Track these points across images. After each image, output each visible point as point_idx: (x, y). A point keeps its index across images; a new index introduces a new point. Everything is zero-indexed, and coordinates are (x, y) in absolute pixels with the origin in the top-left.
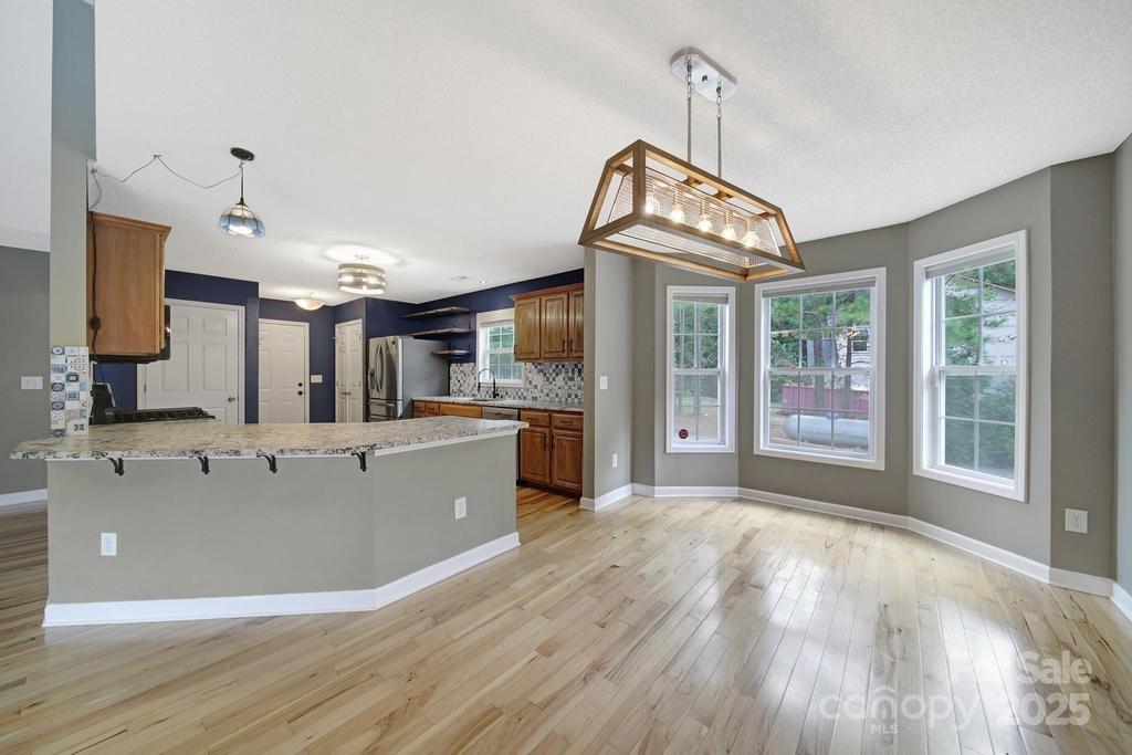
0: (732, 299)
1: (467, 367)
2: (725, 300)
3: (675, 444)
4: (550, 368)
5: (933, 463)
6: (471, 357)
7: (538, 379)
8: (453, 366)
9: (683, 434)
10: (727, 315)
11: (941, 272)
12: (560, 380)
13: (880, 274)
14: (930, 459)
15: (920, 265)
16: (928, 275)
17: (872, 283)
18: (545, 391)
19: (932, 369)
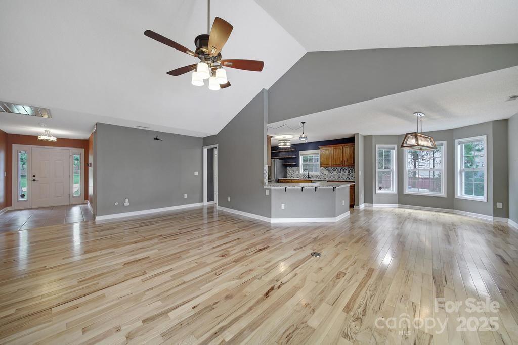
0: (396, 148)
1: (294, 168)
2: (394, 149)
3: (379, 192)
4: (331, 169)
5: (461, 194)
6: (297, 165)
7: (326, 172)
8: (288, 168)
9: (380, 188)
10: (394, 153)
11: (464, 143)
12: (335, 173)
13: (445, 143)
14: (460, 193)
15: (457, 141)
16: (459, 144)
17: (442, 145)
18: (329, 176)
19: (461, 169)
